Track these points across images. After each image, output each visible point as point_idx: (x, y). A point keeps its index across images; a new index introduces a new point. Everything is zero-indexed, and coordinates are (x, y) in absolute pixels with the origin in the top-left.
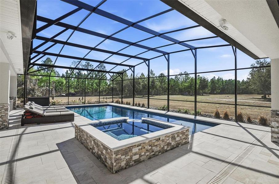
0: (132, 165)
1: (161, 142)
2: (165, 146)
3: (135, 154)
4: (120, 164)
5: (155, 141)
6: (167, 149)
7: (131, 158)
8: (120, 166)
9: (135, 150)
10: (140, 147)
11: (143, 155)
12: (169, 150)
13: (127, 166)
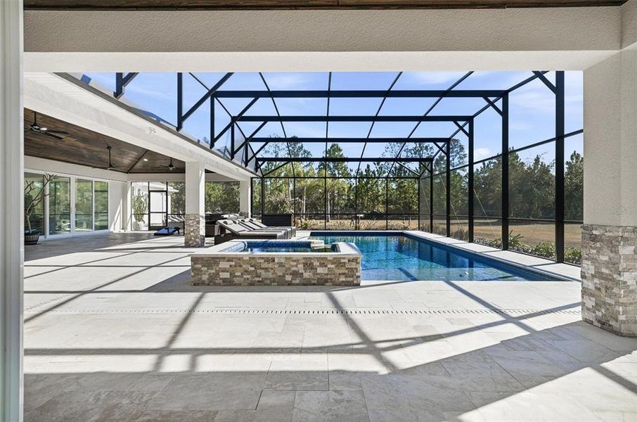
0: (220, 284)
1: (276, 266)
2: (287, 274)
3: (224, 270)
4: (200, 277)
5: (263, 261)
6: (291, 281)
7: (217, 274)
8: (201, 279)
9: (223, 265)
10: (233, 263)
11: (238, 276)
12: (297, 285)
13: (211, 282)
